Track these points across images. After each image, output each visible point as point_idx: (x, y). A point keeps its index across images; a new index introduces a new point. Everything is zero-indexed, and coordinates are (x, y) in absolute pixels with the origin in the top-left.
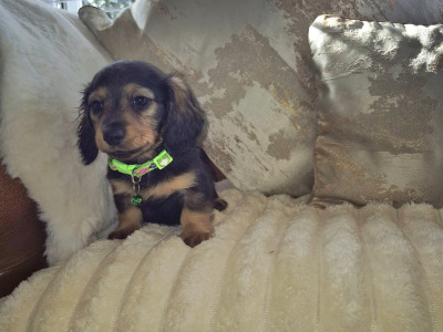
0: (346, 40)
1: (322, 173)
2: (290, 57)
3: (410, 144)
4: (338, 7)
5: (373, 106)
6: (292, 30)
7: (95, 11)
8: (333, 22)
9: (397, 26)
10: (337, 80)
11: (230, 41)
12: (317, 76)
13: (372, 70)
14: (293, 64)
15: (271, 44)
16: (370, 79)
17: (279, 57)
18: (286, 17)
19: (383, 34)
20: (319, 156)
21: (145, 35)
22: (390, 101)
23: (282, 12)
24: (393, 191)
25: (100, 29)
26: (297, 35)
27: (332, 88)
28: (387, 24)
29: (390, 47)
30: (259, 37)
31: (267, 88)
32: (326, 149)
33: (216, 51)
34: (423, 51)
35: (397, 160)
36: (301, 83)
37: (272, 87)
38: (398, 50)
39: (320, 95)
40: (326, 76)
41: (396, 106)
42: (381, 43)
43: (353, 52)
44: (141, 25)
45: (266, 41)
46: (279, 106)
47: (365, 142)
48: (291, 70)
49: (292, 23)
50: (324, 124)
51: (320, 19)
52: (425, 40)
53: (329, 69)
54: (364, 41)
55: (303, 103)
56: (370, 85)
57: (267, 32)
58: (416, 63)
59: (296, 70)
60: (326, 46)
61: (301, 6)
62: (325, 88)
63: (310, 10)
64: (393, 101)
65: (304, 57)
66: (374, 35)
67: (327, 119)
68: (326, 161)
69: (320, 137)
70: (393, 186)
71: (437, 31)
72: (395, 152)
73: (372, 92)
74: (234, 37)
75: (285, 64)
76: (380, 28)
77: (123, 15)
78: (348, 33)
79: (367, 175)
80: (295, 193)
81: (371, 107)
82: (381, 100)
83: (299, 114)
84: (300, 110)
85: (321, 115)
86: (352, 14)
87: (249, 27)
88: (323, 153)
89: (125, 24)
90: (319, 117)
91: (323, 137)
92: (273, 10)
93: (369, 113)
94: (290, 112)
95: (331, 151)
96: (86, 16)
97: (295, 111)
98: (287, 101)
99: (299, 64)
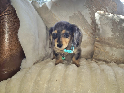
1: (96, 52)
2: (89, 21)
3: (121, 46)
4: (102, 9)
6: (90, 14)
8: (102, 12)
9: (118, 15)
10: (102, 28)
11: (73, 15)
12: (97, 26)
13: (112, 26)
15: (84, 17)
16: (112, 28)
17: (86, 20)
18: (89, 10)
20: (95, 48)
21: (50, 11)
22: (117, 34)
23: (88, 9)
24: (116, 58)
25: (38, 7)
26: (91, 15)
27: (101, 30)
29: (117, 20)
30: (81, 14)
32: (98, 46)
33: (69, 17)
36: (91, 28)
37: (83, 28)
38: (119, 21)
39: (97, 31)
40: (99, 26)
41: (118, 36)
42: (115, 19)
43: (107, 20)
44: (49, 8)
47: (109, 45)
48: (89, 24)
49: (90, 12)
50: (98, 39)
51: (99, 11)
53: (101, 24)
54: (110, 18)
55: (91, 33)
56: (112, 29)
57: (83, 13)
59: (90, 24)
60: (100, 18)
61: (93, 8)
62: (99, 30)
63: (95, 9)
64: (118, 34)
65: (93, 21)
66: (113, 17)
68: (97, 49)
69: (96, 43)
72: (117, 48)
73: (112, 31)
74: (74, 14)
75: (88, 22)
76: (114, 15)
77: (44, 5)
78: (106, 16)
80: (87, 58)
81: (112, 35)
82: (114, 34)
83: (90, 36)
84: (90, 35)
85: (97, 37)
86: (106, 11)
87: (79, 12)
88: (97, 47)
89: (45, 7)
90: (96, 37)
91: (97, 43)
92: (86, 8)
93: (111, 37)
94: (88, 35)
95: (99, 47)
96: (34, 3)
97: (89, 35)
98: (87, 32)
99: (91, 23)
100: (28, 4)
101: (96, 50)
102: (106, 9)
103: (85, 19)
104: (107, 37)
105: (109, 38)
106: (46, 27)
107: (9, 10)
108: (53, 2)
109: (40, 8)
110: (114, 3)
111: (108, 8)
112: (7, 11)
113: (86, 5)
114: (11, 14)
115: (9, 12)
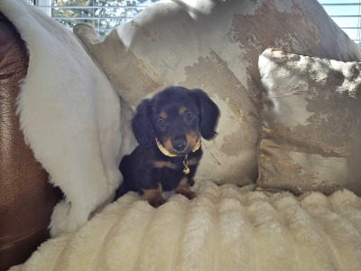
0: (288, 69)
1: (264, 168)
2: (242, 76)
4: (279, 44)
5: (309, 120)
6: (245, 58)
7: (89, 29)
8: (278, 54)
9: (325, 61)
10: (279, 99)
11: (197, 62)
12: (264, 94)
13: (309, 92)
14: (245, 83)
15: (229, 67)
16: (307, 100)
17: (235, 77)
18: (241, 47)
19: (316, 67)
20: (262, 155)
21: (130, 51)
22: (321, 116)
23: (239, 43)
24: (323, 185)
25: (93, 44)
26: (249, 62)
27: (277, 105)
28: (318, 59)
29: (322, 77)
30: (220, 61)
31: (224, 100)
32: (269, 150)
33: (186, 68)
34: (346, 81)
35: (327, 162)
36: (250, 98)
37: (228, 99)
38: (327, 79)
39: (266, 108)
40: (271, 95)
41: (327, 120)
42: (314, 73)
43: (294, 77)
44: (127, 43)
45: (225, 64)
46: (232, 114)
47: (302, 146)
48: (243, 87)
49: (245, 52)
50: (268, 131)
51: (268, 51)
52: (346, 73)
53: (275, 90)
54: (302, 70)
55: (251, 114)
56: (307, 103)
57: (226, 57)
58: (341, 89)
59: (247, 87)
60: (273, 72)
61: (253, 41)
62: (270, 104)
63: (259, 44)
64: (325, 117)
65: (253, 79)
66: (309, 66)
67: (271, 127)
68: (269, 159)
69: (264, 140)
70: (323, 182)
71: (354, 67)
72: (325, 155)
73: (309, 109)
74: (200, 59)
75: (239, 82)
76: (313, 61)
77: (111, 34)
78: (290, 64)
79: (303, 172)
80: (240, 183)
81: (308, 120)
82: (315, 115)
83: (248, 122)
84: (249, 118)
85: (266, 123)
86: (289, 49)
87: (213, 53)
88: (266, 153)
89: (113, 41)
90: (263, 125)
91: (266, 141)
92: (231, 41)
93: (305, 124)
94: (241, 119)
95: (274, 151)
96: (80, 32)
97: (245, 119)
98: (239, 111)
99: (249, 84)
100: (65, 39)
101: (266, 163)
102: (290, 42)
103: (232, 74)
104: (295, 125)
105: (300, 127)
106: (121, 98)
107: (10, 64)
108: (137, 26)
109: (99, 44)
110: (311, 24)
111: (294, 40)
112: (5, 66)
113: (233, 33)
114: (17, 75)
115: (11, 69)
